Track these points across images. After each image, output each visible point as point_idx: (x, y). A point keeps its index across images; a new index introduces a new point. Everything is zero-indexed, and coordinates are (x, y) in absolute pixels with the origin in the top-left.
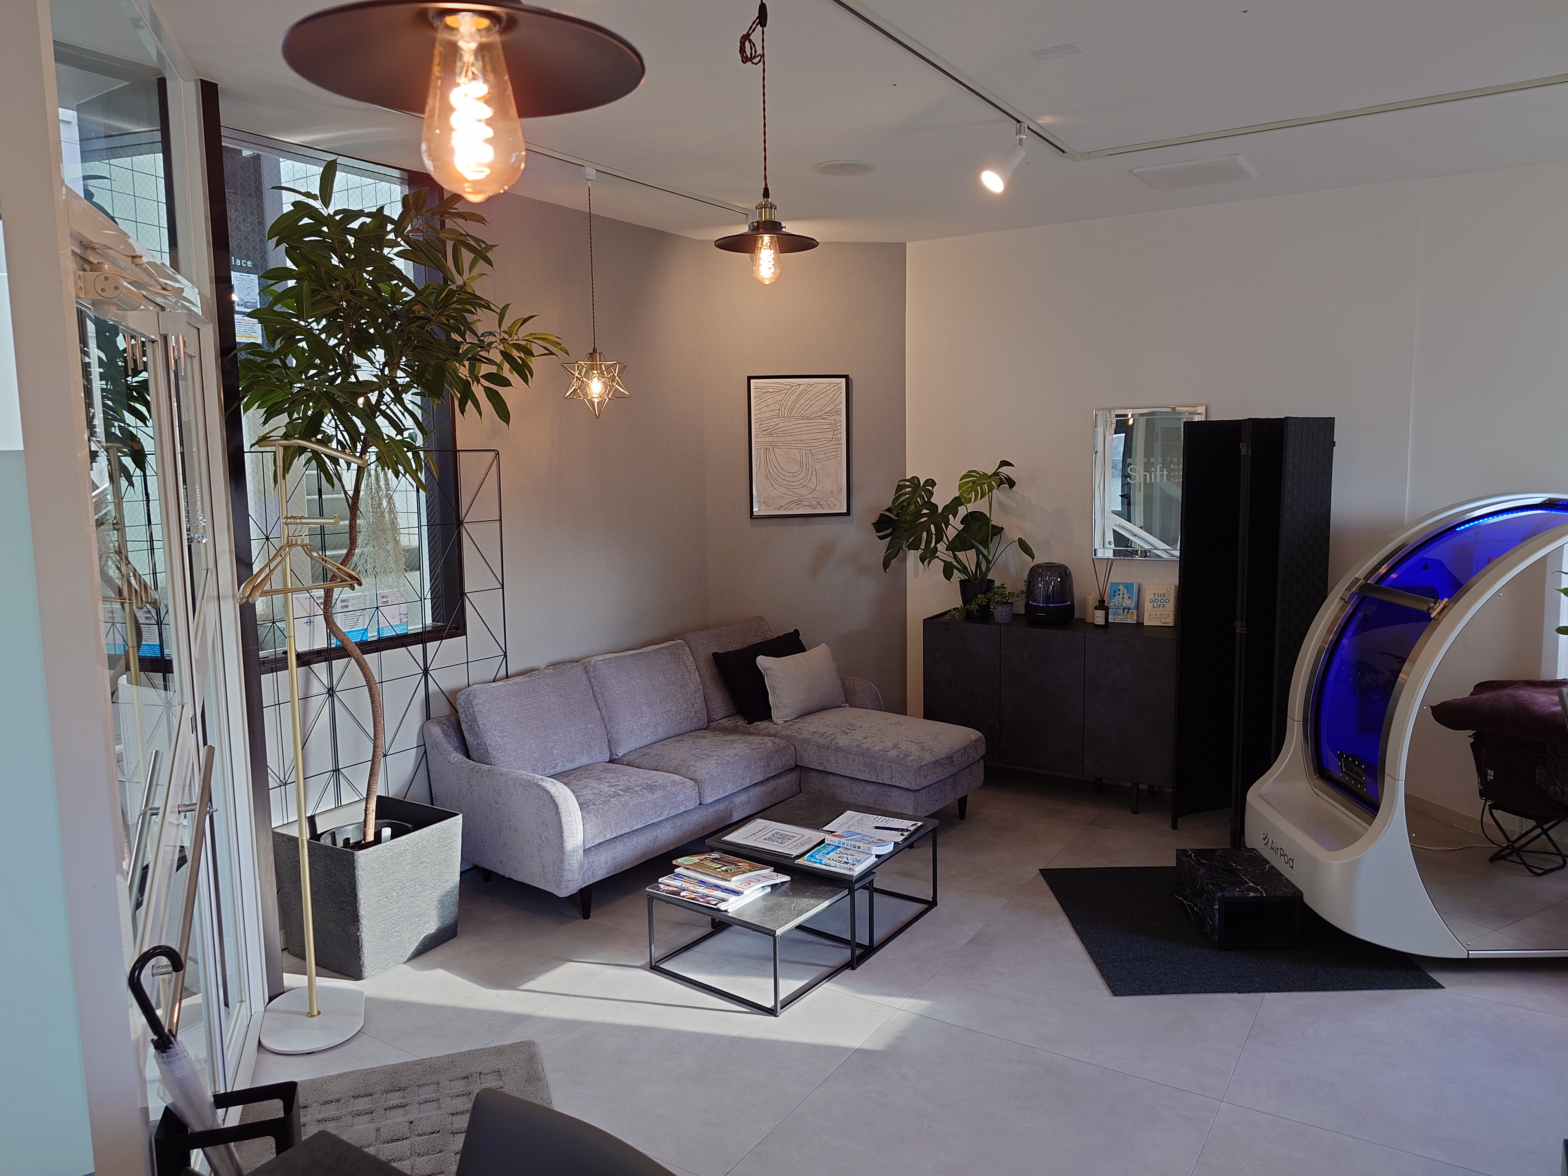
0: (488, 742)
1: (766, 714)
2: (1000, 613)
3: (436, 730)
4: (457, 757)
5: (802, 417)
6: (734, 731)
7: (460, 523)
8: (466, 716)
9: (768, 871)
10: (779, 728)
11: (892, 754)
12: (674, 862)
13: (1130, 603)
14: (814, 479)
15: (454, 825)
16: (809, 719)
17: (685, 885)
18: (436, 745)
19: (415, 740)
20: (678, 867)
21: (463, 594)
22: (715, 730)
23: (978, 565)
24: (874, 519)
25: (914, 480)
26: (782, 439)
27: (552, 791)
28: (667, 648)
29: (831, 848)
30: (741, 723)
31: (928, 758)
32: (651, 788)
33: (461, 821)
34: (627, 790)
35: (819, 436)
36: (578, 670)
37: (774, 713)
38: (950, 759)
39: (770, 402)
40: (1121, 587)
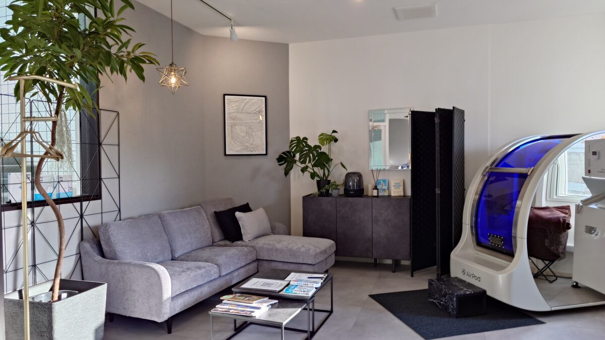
0: (117, 249)
1: (240, 237)
2: (334, 193)
3: (87, 246)
4: (99, 258)
5: (247, 113)
6: (226, 246)
7: (100, 144)
8: (104, 237)
9: (266, 299)
10: (247, 243)
11: (303, 249)
12: (221, 298)
13: (385, 187)
14: (252, 139)
15: (103, 290)
16: (260, 239)
17: (230, 307)
18: (87, 253)
19: (75, 250)
20: (223, 300)
21: (100, 179)
22: (216, 246)
23: (324, 174)
24: (277, 156)
25: (298, 138)
26: (238, 122)
27: (156, 268)
28: (194, 209)
29: (294, 286)
30: (228, 243)
31: (318, 251)
32: (199, 268)
33: (106, 287)
34: (188, 269)
35: (254, 121)
36: (157, 218)
37: (244, 237)
38: (325, 251)
39: (233, 105)
40: (381, 181)
